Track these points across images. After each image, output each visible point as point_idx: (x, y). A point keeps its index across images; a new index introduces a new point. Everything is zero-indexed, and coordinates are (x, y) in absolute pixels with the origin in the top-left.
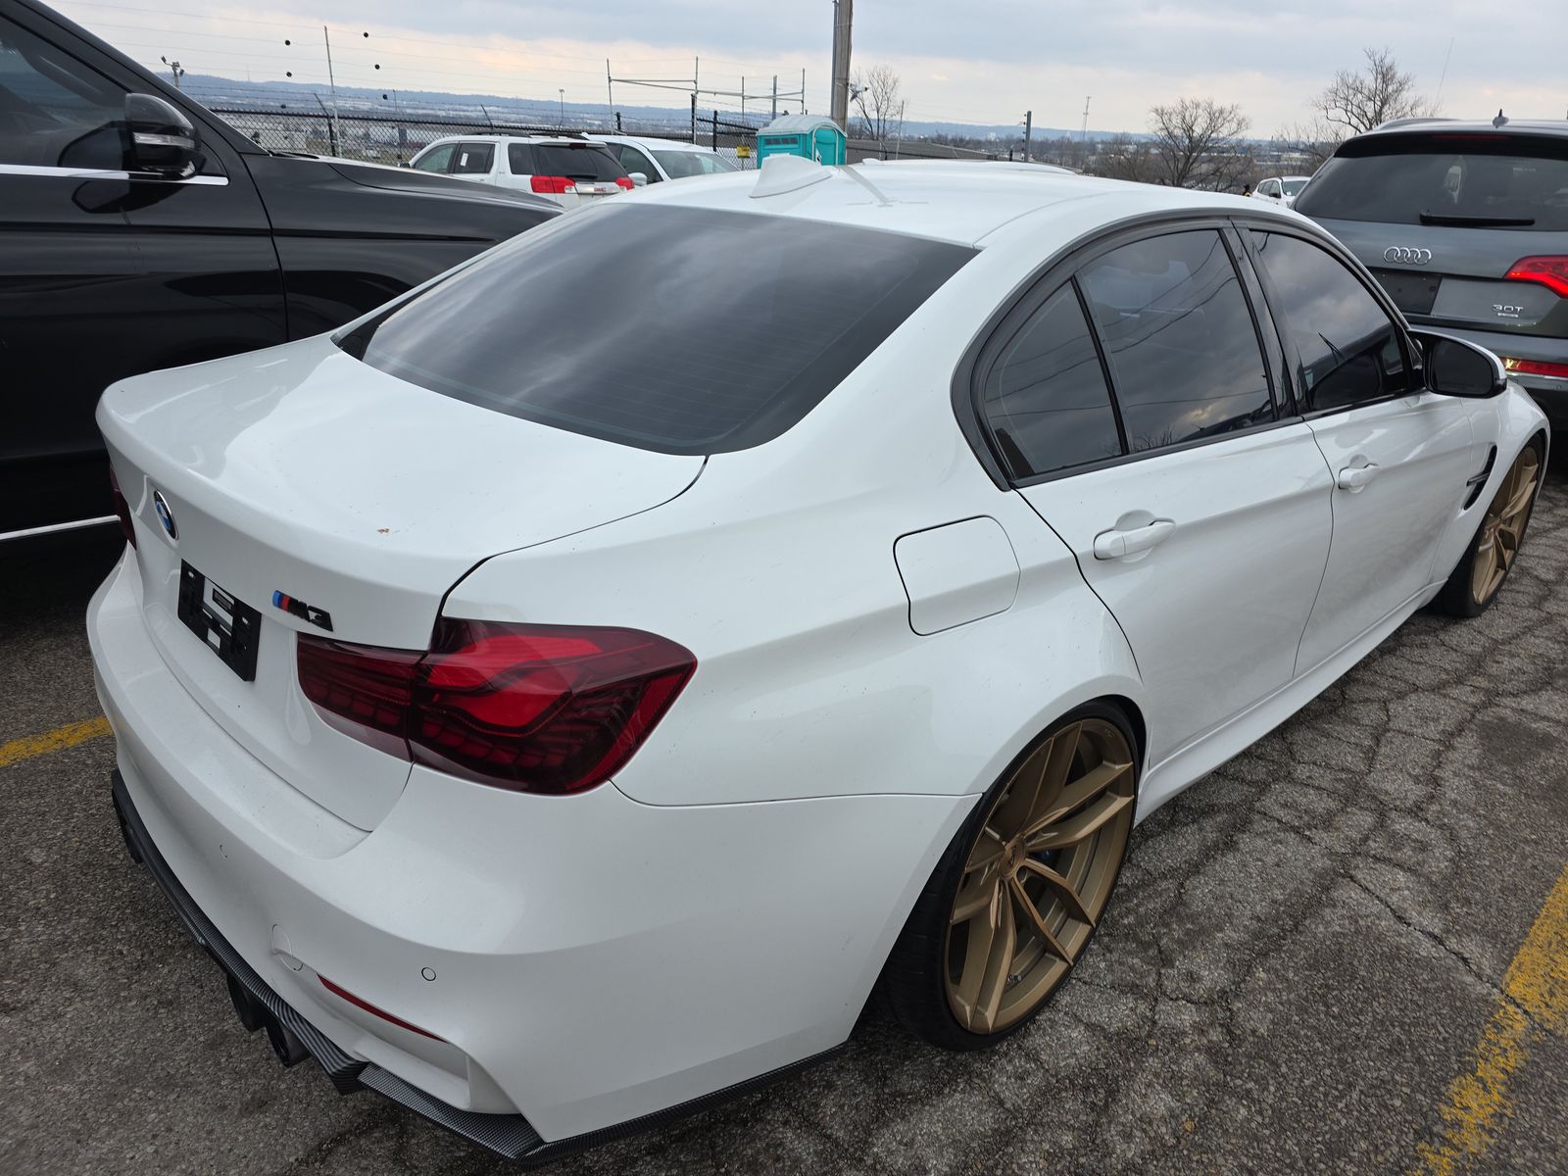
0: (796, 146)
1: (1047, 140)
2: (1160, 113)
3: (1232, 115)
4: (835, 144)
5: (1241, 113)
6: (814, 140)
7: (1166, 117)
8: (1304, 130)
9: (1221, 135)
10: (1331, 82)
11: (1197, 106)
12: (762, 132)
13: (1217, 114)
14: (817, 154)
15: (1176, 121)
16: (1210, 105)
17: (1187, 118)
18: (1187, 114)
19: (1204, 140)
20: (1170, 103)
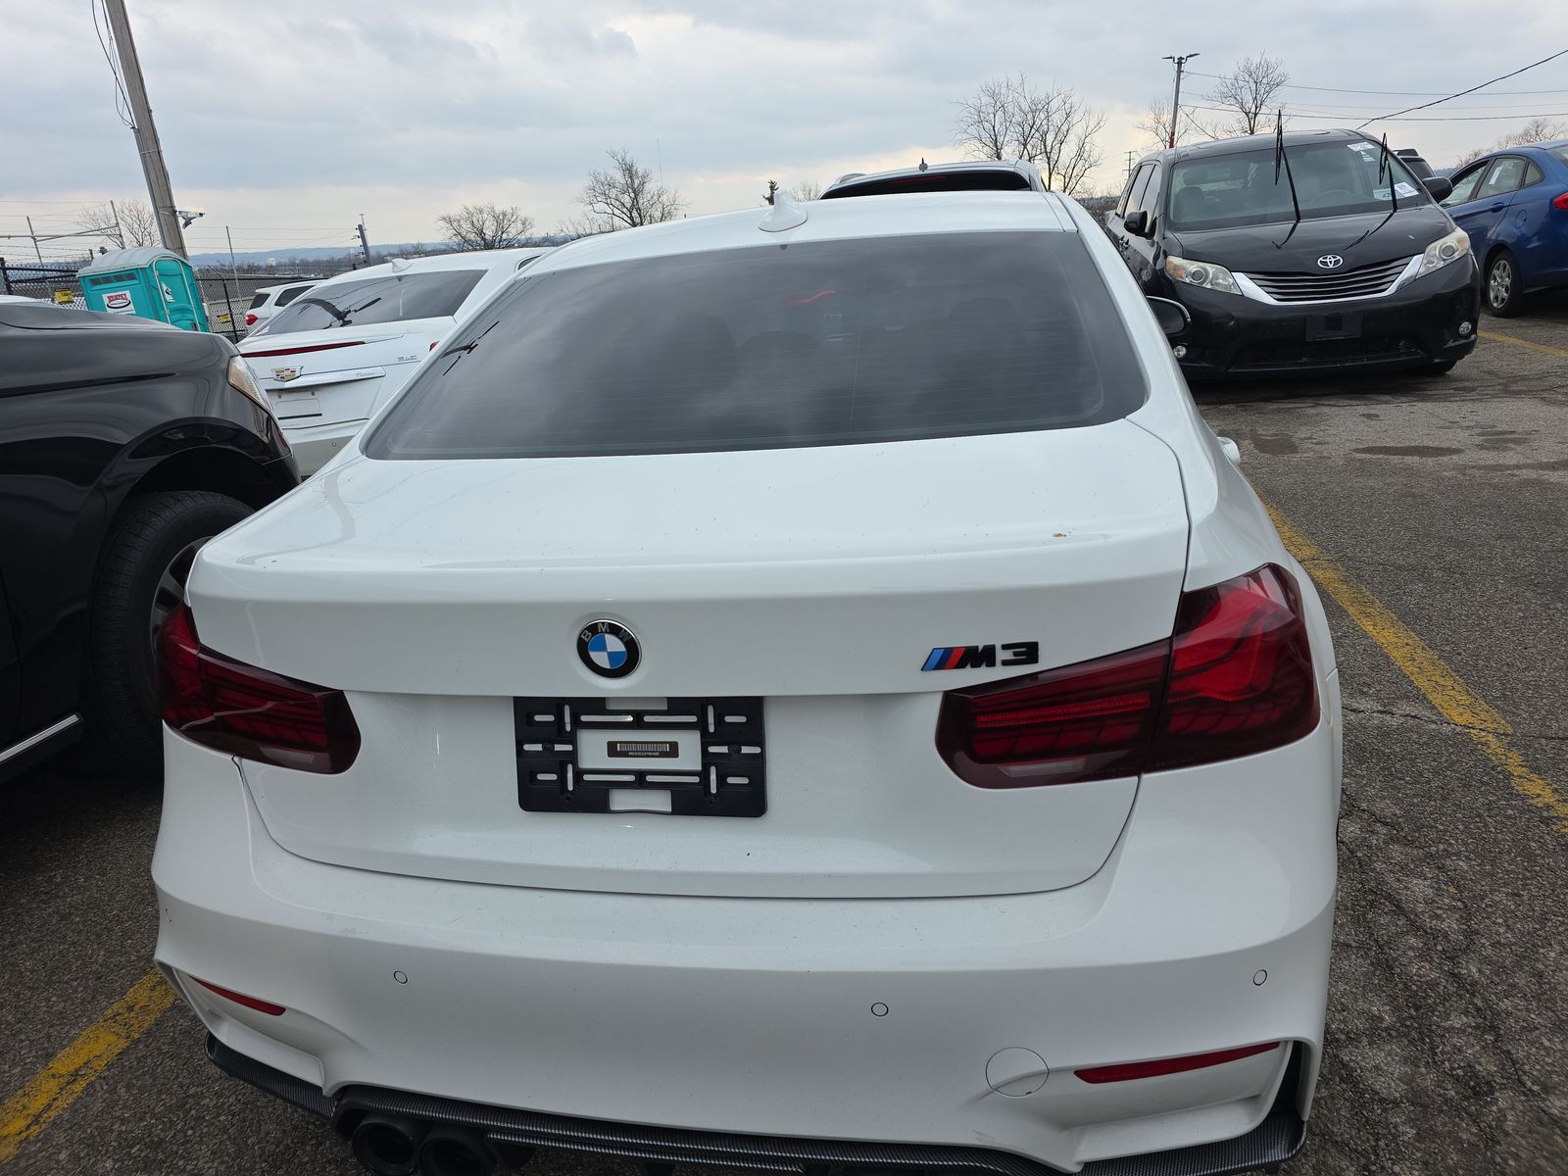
0: (135, 282)
1: (333, 258)
2: (449, 220)
3: (515, 217)
4: (182, 275)
5: (523, 214)
6: (156, 273)
7: (455, 224)
8: (579, 224)
9: (511, 236)
10: (588, 182)
11: (481, 211)
12: (82, 272)
13: (501, 217)
14: (165, 288)
15: (466, 226)
16: (493, 210)
17: (476, 223)
18: (475, 220)
19: (497, 240)
20: (455, 210)
